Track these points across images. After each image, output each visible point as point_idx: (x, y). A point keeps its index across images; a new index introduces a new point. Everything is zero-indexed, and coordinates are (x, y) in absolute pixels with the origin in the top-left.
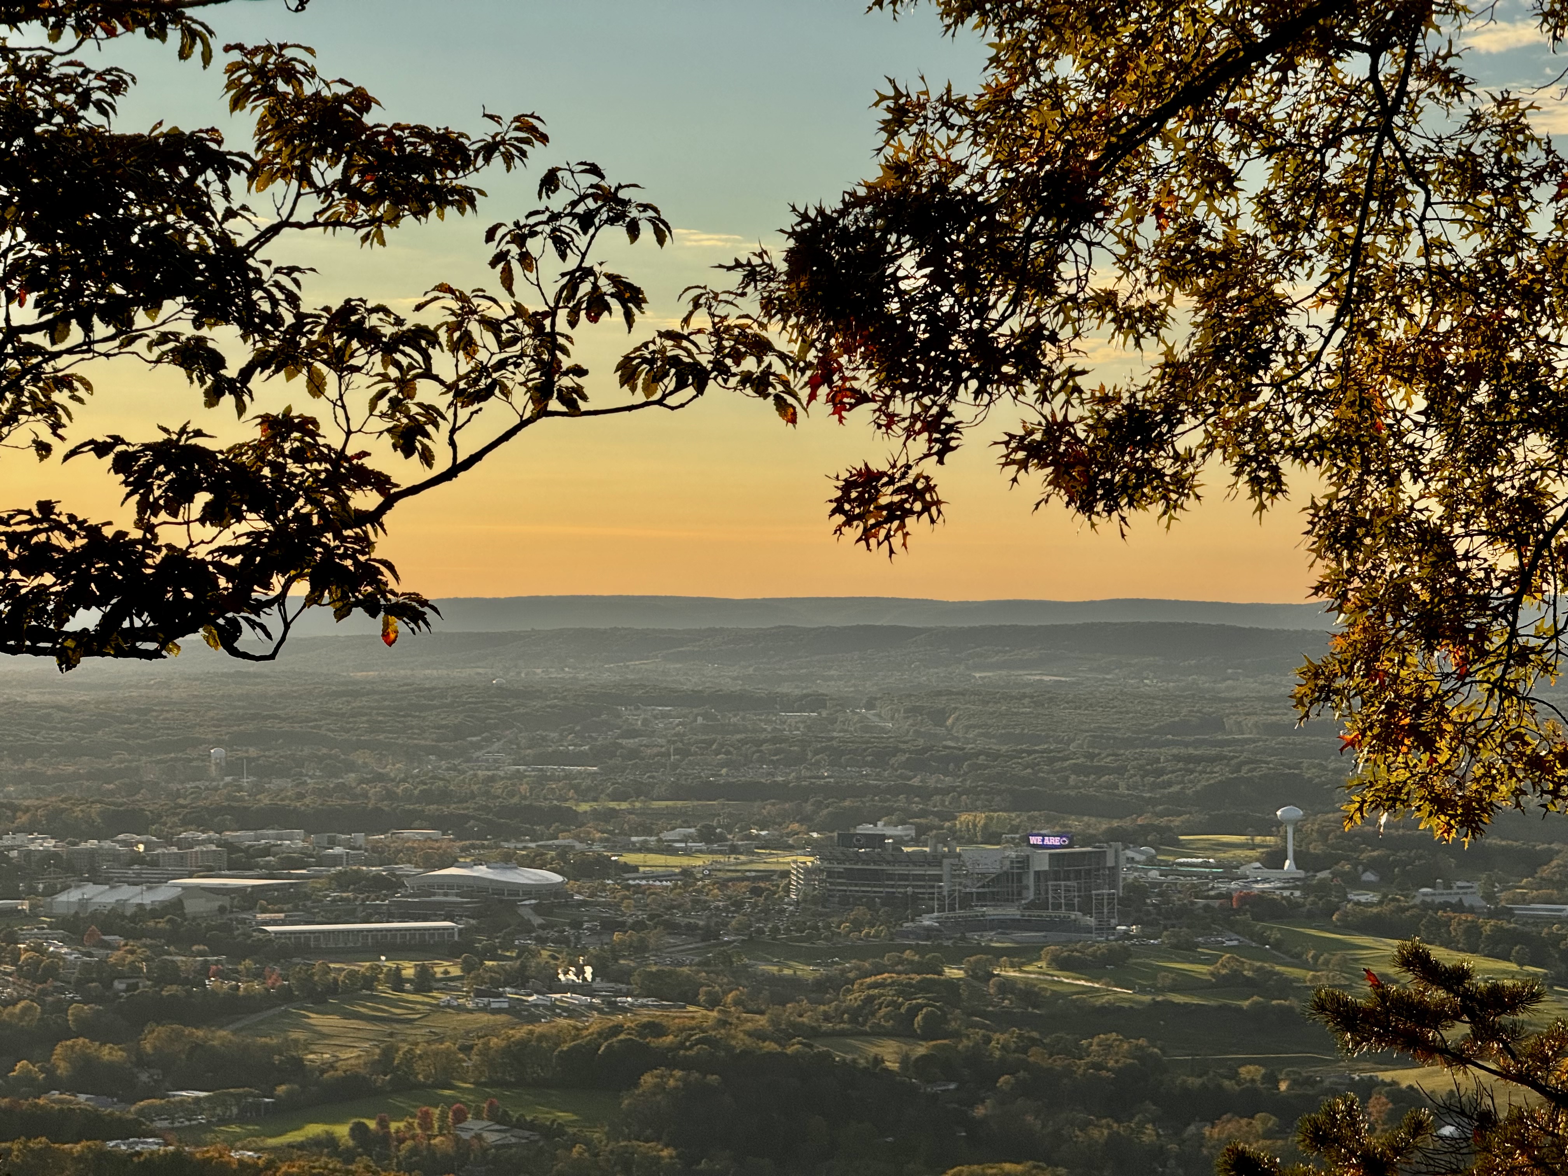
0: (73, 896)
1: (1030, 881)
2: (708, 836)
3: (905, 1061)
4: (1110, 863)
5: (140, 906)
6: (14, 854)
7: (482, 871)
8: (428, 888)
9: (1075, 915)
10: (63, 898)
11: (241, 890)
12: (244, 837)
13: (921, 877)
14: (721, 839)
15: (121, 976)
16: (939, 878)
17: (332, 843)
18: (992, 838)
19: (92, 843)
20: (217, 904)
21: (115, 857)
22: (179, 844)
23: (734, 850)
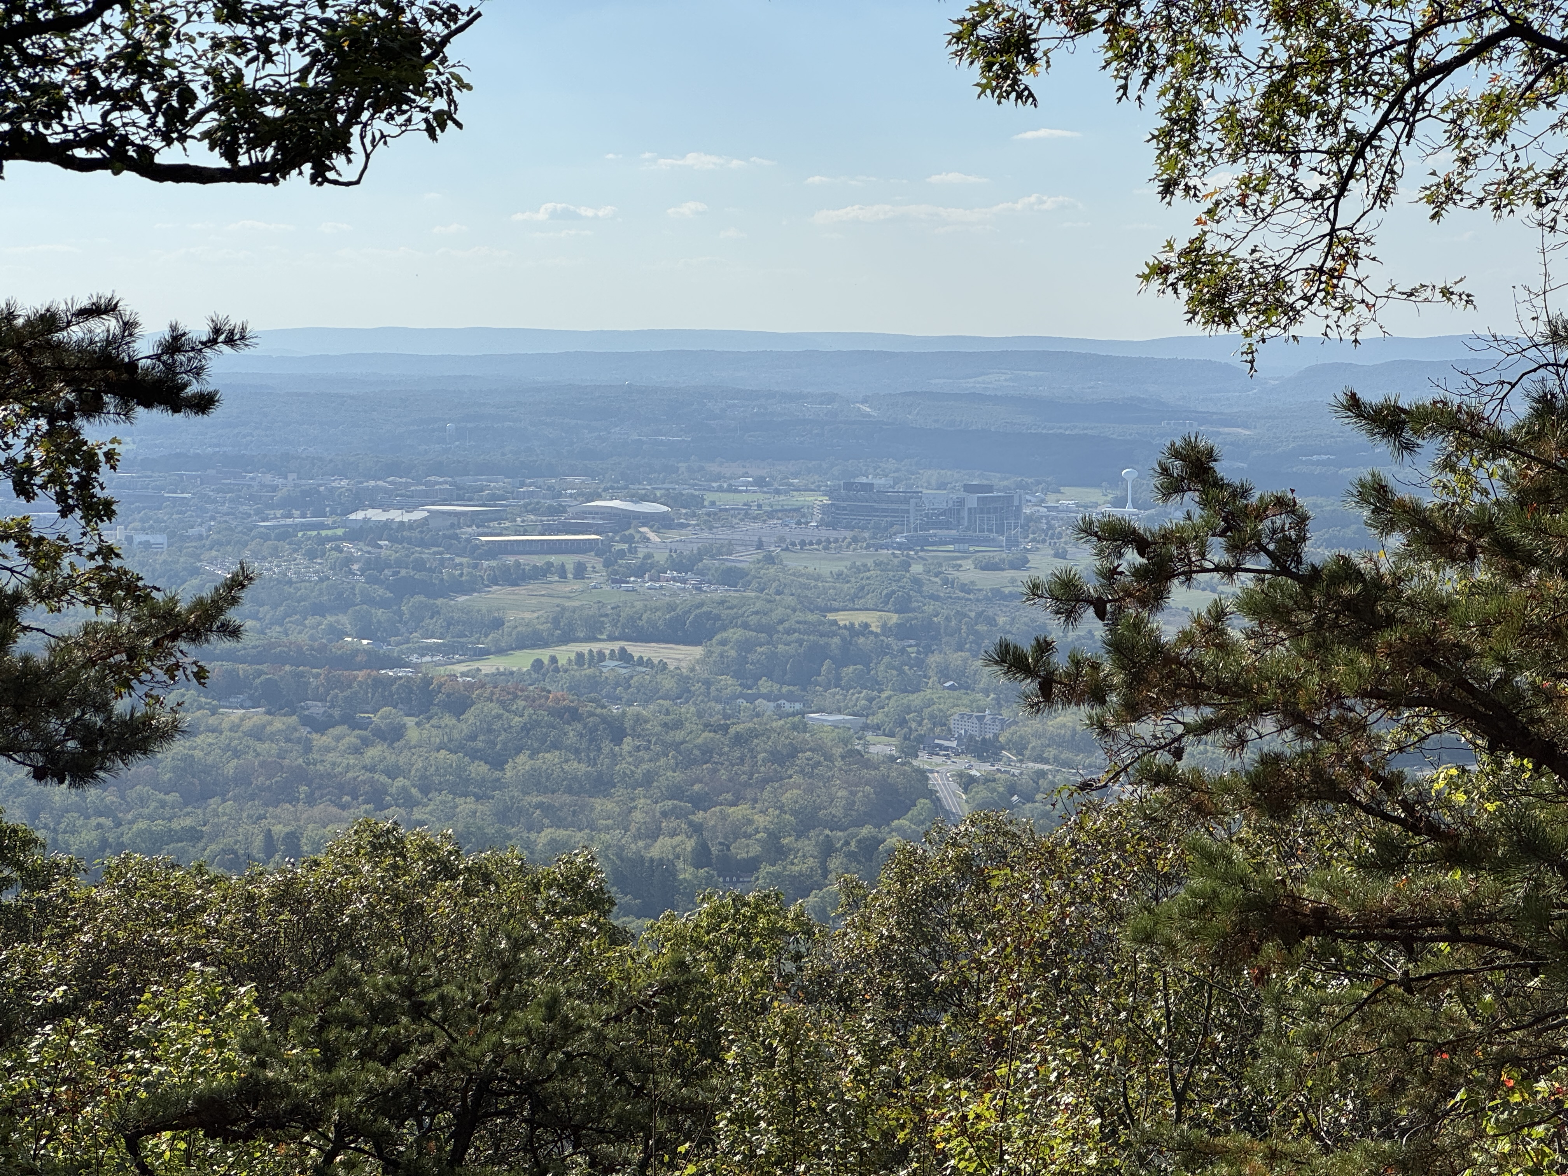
0: (359, 515)
1: (965, 514)
2: (760, 482)
3: (884, 626)
4: (1016, 503)
5: (402, 523)
6: (322, 489)
7: (615, 503)
8: (584, 514)
9: (993, 535)
10: (352, 517)
11: (464, 513)
12: (468, 481)
13: (894, 511)
14: (768, 484)
15: (389, 566)
16: (908, 511)
17: (523, 484)
18: (941, 486)
19: (372, 483)
20: (448, 523)
21: (385, 491)
22: (425, 484)
23: (778, 492)
